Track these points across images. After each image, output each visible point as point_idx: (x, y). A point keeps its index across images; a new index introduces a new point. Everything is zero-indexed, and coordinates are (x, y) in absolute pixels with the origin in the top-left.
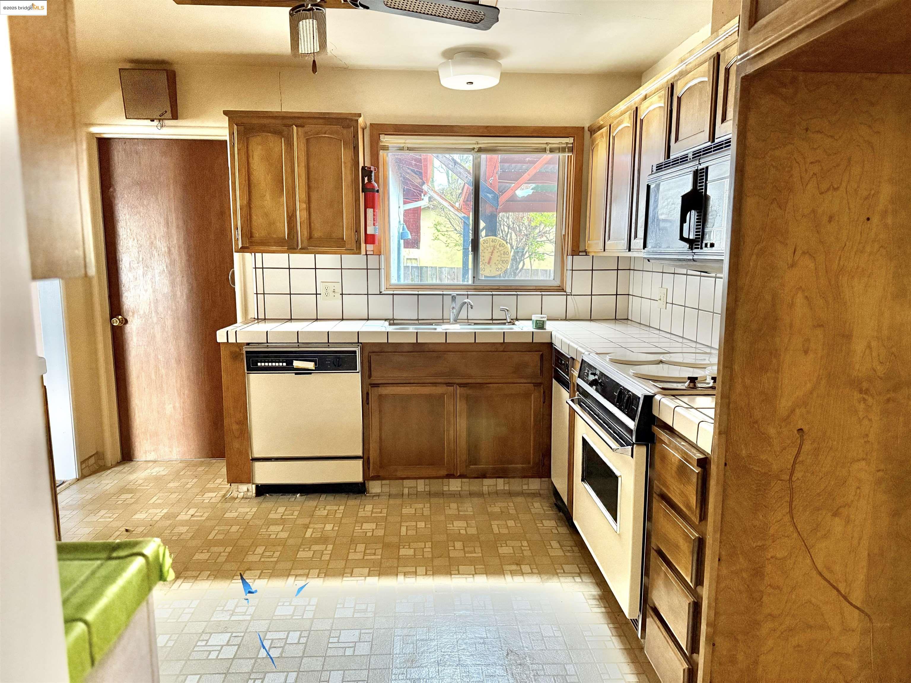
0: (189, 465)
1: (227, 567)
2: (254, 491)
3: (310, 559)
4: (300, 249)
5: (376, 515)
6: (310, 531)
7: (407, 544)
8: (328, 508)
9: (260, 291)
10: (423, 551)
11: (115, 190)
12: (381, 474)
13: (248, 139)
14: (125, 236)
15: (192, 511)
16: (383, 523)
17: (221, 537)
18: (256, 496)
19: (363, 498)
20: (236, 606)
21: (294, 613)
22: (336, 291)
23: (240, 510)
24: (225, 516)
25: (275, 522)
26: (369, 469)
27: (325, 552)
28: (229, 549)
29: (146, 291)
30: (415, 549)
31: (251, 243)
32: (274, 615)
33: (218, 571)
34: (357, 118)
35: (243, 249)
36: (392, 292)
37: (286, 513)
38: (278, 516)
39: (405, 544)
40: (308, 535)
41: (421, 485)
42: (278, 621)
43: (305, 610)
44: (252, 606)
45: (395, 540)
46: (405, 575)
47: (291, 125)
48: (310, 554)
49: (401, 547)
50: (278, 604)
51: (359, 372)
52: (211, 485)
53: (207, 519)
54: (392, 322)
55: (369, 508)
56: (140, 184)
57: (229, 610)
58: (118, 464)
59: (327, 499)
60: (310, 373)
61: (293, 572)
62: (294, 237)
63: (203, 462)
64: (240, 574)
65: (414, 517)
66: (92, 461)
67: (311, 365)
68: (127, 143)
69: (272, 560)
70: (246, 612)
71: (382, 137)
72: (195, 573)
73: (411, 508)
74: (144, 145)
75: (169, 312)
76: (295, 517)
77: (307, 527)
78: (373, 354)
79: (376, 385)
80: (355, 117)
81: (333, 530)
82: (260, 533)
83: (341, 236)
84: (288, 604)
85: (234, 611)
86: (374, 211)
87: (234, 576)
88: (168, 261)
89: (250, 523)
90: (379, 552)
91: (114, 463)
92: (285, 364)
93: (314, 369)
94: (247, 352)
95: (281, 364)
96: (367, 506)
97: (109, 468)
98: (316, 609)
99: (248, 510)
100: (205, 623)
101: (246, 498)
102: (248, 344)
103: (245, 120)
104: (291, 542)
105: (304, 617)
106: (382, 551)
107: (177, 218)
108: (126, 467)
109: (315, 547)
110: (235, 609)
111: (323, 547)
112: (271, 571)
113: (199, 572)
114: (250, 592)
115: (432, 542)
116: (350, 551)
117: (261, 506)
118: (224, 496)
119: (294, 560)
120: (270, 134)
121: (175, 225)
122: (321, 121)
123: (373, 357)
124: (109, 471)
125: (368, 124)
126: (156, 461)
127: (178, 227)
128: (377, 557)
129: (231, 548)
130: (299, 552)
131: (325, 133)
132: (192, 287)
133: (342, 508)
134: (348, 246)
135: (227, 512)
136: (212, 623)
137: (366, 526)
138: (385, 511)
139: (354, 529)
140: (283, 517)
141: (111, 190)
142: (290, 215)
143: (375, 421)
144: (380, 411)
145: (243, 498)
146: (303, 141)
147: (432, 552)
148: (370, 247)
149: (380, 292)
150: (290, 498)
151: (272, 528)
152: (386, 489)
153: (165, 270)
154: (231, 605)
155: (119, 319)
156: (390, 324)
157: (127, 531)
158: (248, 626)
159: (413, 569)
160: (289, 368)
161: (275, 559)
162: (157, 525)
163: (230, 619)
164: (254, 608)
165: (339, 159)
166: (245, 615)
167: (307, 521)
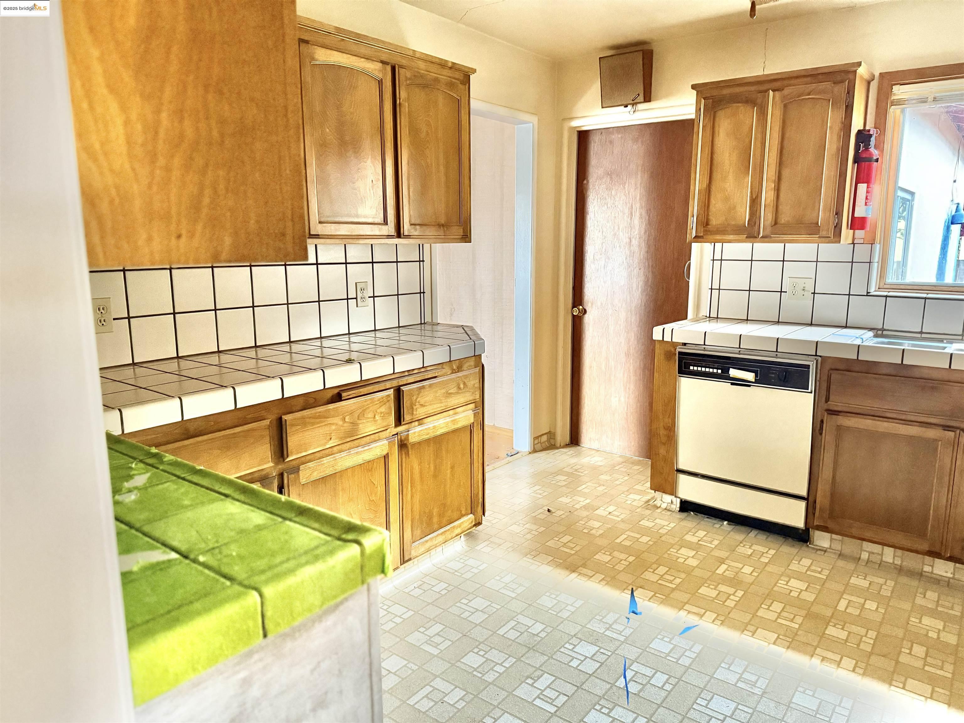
0: (627, 461)
1: (623, 577)
2: (678, 505)
3: (712, 599)
4: (762, 237)
5: (812, 574)
6: (724, 567)
7: (842, 624)
8: (755, 547)
9: (716, 286)
10: (861, 639)
11: (588, 182)
12: (830, 525)
13: (715, 112)
14: (592, 228)
15: (611, 509)
16: (818, 587)
17: (628, 543)
18: (679, 511)
19: (804, 548)
20: (615, 622)
21: (670, 652)
22: (806, 289)
23: (658, 521)
24: (641, 523)
25: (690, 546)
26: (814, 514)
27: (732, 597)
28: (631, 559)
29: (605, 282)
30: (850, 633)
31: (707, 232)
32: (648, 646)
33: (613, 578)
34: (854, 69)
35: (698, 238)
36: (885, 294)
37: (705, 538)
38: (695, 540)
39: (838, 622)
40: (720, 571)
41: (889, 555)
42: (650, 654)
43: (683, 655)
44: (630, 628)
45: (829, 613)
46: (822, 660)
47: (767, 91)
48: (714, 594)
49: (831, 624)
50: (658, 635)
51: (811, 392)
52: (638, 487)
53: (623, 521)
54: (879, 332)
55: (806, 562)
56: (609, 174)
57: (606, 623)
58: (567, 446)
59: (758, 537)
60: (749, 386)
61: (687, 607)
62: (755, 223)
63: (640, 461)
64: (632, 589)
65: (866, 594)
66: (545, 438)
67: (750, 376)
68: (603, 134)
69: (670, 585)
70: (622, 632)
71: (895, 88)
72: (590, 573)
73: (865, 579)
74: (618, 132)
75: (624, 305)
76: (713, 546)
77: (722, 561)
78: (836, 372)
79: (836, 413)
80: (854, 67)
81: (751, 574)
82: (669, 552)
83: (815, 221)
84: (668, 640)
85: (611, 626)
86: (868, 187)
87: (624, 590)
88: (628, 252)
89: (663, 539)
90: (799, 620)
91: (562, 445)
92: (720, 371)
93: (754, 381)
94: (680, 353)
95: (715, 371)
96: (803, 560)
97: (557, 448)
98: (696, 657)
99: (666, 523)
100: (580, 627)
101: (669, 510)
102: (685, 344)
103: (715, 93)
104: (697, 572)
105: (679, 662)
106: (803, 620)
107: (641, 207)
108: (571, 451)
109: (722, 588)
110: (613, 624)
111: (731, 590)
112: (664, 597)
113: (594, 573)
114: (634, 612)
115: (878, 633)
116: (763, 606)
117: (681, 523)
118: (648, 501)
119: (694, 594)
120: (740, 105)
121: (638, 214)
122: (809, 79)
123: (835, 376)
124: (557, 451)
125: (877, 74)
126: (598, 451)
127: (641, 217)
128: (793, 625)
129: (634, 558)
130: (703, 587)
131: (809, 94)
132: (648, 280)
133: (772, 552)
134: (824, 233)
135: (643, 519)
136: (586, 630)
137: (794, 583)
138: (826, 572)
139: (777, 583)
140: (700, 542)
141: (585, 182)
142: (754, 197)
143: (828, 458)
144: (837, 446)
145: (665, 509)
146: (780, 106)
147: (874, 645)
148: (860, 233)
149: (868, 293)
150: (715, 524)
151: (683, 551)
152: (837, 546)
153: (625, 261)
154: (610, 618)
155: (579, 309)
156: (876, 336)
157: (549, 511)
158: (618, 647)
159: (838, 658)
160: (724, 376)
161: (674, 586)
162: (575, 513)
163: (604, 632)
164: (632, 630)
165: (824, 122)
166: (620, 634)
167: (723, 554)
